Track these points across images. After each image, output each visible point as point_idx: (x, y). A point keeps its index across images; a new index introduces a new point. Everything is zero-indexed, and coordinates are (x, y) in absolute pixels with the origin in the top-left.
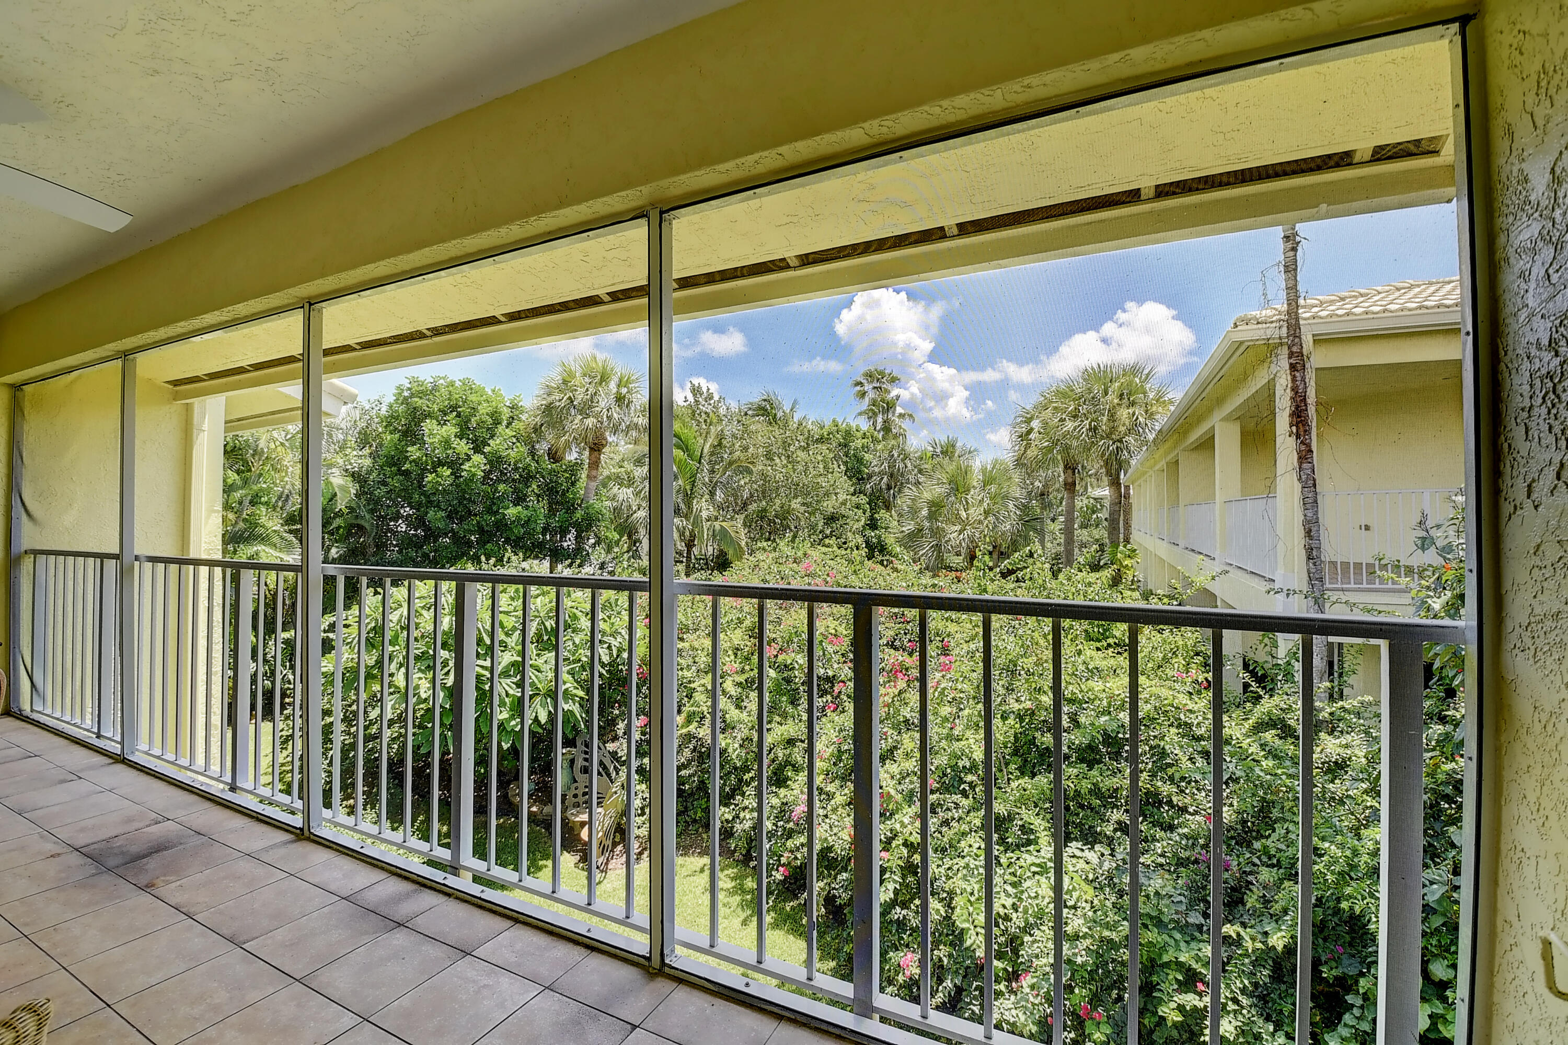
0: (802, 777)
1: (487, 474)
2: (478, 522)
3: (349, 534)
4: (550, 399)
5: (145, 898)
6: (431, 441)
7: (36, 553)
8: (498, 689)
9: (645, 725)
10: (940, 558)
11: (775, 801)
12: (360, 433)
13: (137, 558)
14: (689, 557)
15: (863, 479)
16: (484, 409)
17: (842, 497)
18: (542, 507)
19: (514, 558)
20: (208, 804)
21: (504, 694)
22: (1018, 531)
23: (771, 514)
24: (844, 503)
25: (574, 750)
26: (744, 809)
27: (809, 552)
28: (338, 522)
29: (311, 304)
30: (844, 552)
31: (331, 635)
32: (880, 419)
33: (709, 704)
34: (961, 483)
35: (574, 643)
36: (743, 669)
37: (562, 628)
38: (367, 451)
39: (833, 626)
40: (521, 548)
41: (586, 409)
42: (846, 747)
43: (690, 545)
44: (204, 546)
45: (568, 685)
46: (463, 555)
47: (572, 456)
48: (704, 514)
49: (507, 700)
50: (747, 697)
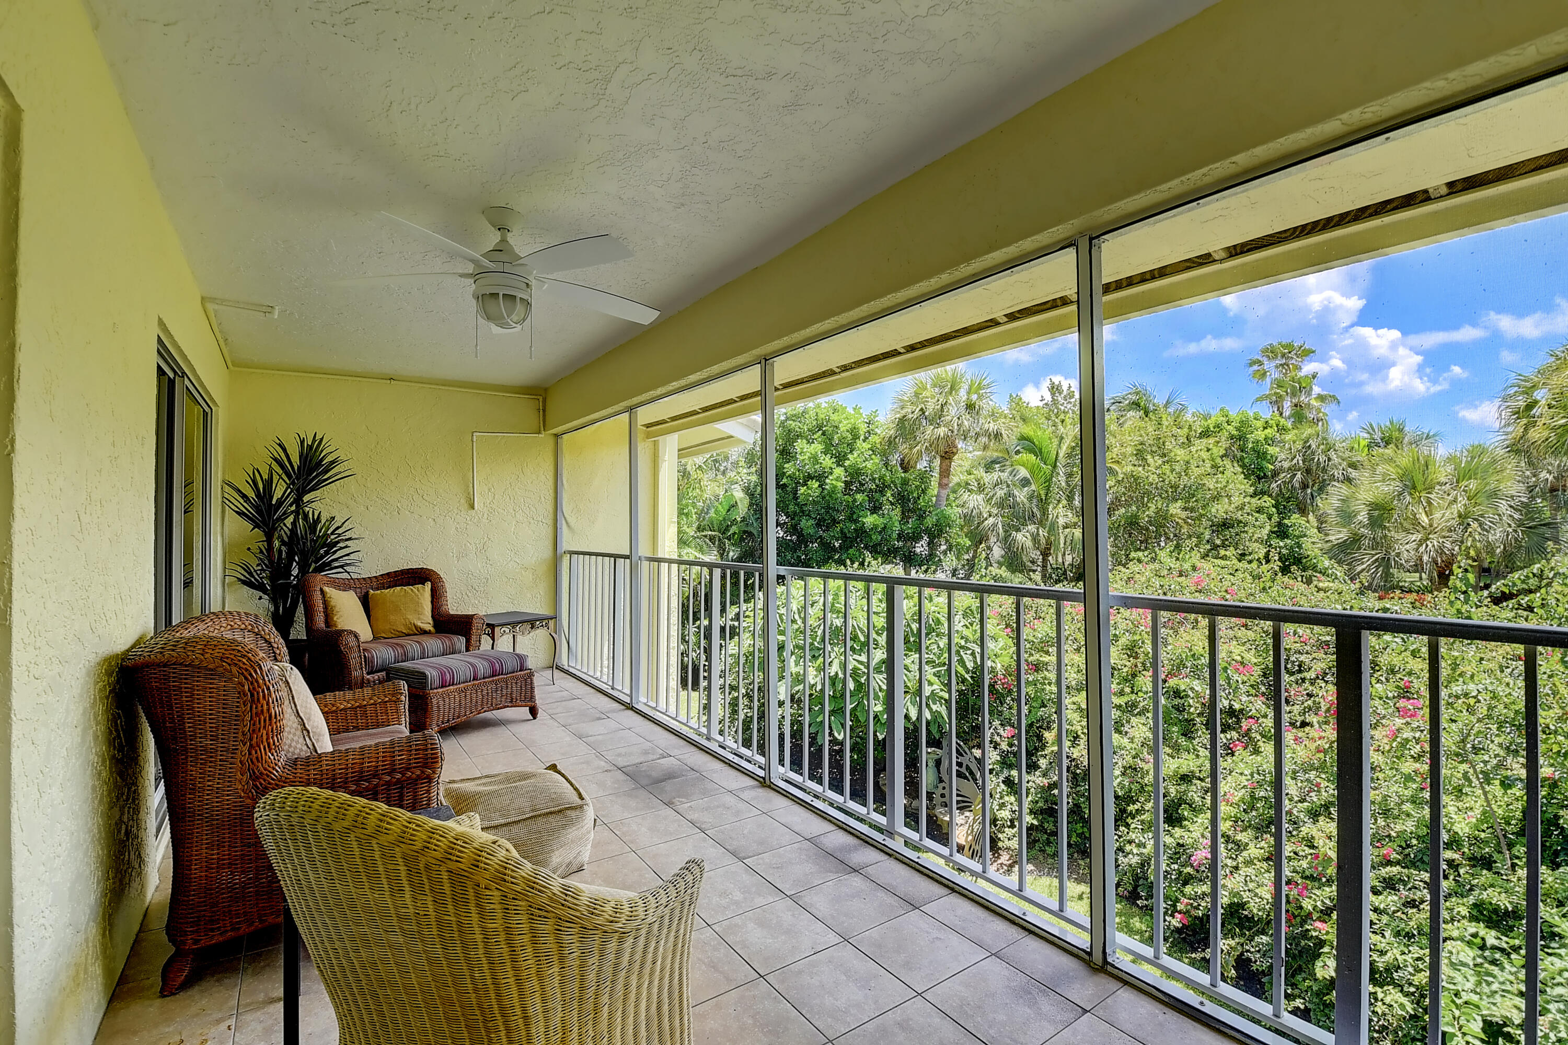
0: (1204, 819)
1: (848, 484)
2: (842, 530)
3: (742, 539)
4: (903, 412)
5: (669, 811)
6: (802, 458)
7: (572, 553)
8: (873, 684)
9: (1013, 737)
10: (1387, 575)
11: (1168, 840)
12: (748, 454)
13: (640, 558)
14: (1044, 567)
15: (1265, 476)
16: (843, 427)
17: (1237, 500)
18: (896, 514)
19: (874, 563)
20: (693, 749)
21: (877, 689)
22: (1516, 539)
23: (1144, 521)
24: (1241, 508)
25: (939, 751)
26: (1130, 842)
27: (1198, 564)
28: (734, 529)
29: (766, 360)
30: (1246, 565)
31: (736, 624)
32: (1287, 405)
33: (1084, 723)
34: (1419, 478)
35: (939, 647)
36: (1122, 690)
37: (924, 631)
38: (753, 469)
39: (1237, 651)
40: (879, 553)
41: (937, 418)
42: (1262, 794)
43: (1045, 554)
44: (667, 549)
45: (935, 687)
46: (829, 558)
47: (922, 465)
48: (1061, 521)
49: (880, 694)
50: (1128, 722)
